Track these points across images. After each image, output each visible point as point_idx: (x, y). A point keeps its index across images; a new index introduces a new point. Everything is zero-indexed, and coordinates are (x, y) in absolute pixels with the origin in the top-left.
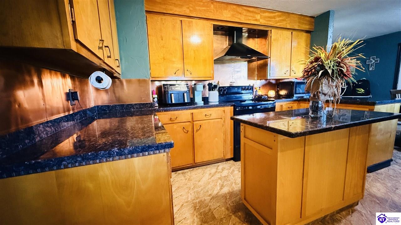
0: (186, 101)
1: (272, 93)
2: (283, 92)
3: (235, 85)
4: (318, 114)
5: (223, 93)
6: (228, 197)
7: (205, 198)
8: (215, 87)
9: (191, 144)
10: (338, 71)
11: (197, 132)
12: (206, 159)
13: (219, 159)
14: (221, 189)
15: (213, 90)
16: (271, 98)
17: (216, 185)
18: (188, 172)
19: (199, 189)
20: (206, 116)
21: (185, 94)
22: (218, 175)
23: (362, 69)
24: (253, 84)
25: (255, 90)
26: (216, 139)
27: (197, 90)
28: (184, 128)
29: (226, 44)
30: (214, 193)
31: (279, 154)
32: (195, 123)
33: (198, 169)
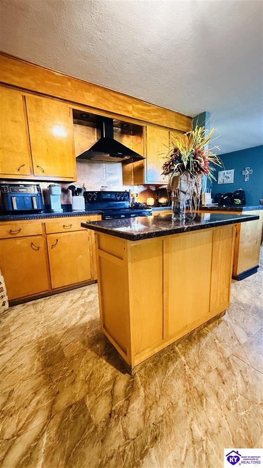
0: (36, 207)
1: (151, 201)
2: (163, 200)
3: (107, 190)
4: (179, 217)
5: (93, 199)
6: (88, 328)
7: (57, 333)
8: (79, 190)
9: (45, 265)
10: (194, 164)
11: (52, 248)
12: (67, 282)
13: (85, 281)
14: (82, 317)
15: (76, 195)
16: (150, 206)
17: (76, 313)
18: (42, 302)
19: (51, 323)
20: (65, 227)
21: (34, 199)
22: (81, 302)
23: (218, 163)
24: (130, 190)
25: (131, 198)
26: (80, 256)
27: (53, 194)
28: (32, 243)
29: (94, 138)
30: (70, 325)
31: (129, 264)
32: (48, 236)
33: (57, 296)
